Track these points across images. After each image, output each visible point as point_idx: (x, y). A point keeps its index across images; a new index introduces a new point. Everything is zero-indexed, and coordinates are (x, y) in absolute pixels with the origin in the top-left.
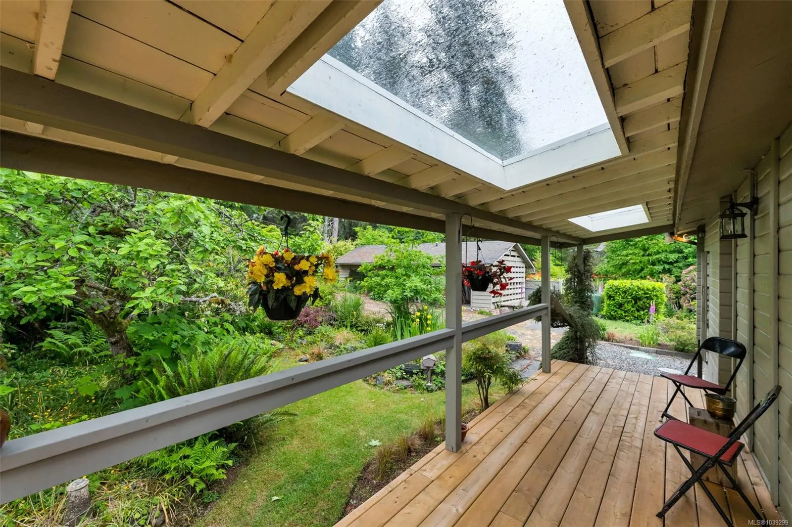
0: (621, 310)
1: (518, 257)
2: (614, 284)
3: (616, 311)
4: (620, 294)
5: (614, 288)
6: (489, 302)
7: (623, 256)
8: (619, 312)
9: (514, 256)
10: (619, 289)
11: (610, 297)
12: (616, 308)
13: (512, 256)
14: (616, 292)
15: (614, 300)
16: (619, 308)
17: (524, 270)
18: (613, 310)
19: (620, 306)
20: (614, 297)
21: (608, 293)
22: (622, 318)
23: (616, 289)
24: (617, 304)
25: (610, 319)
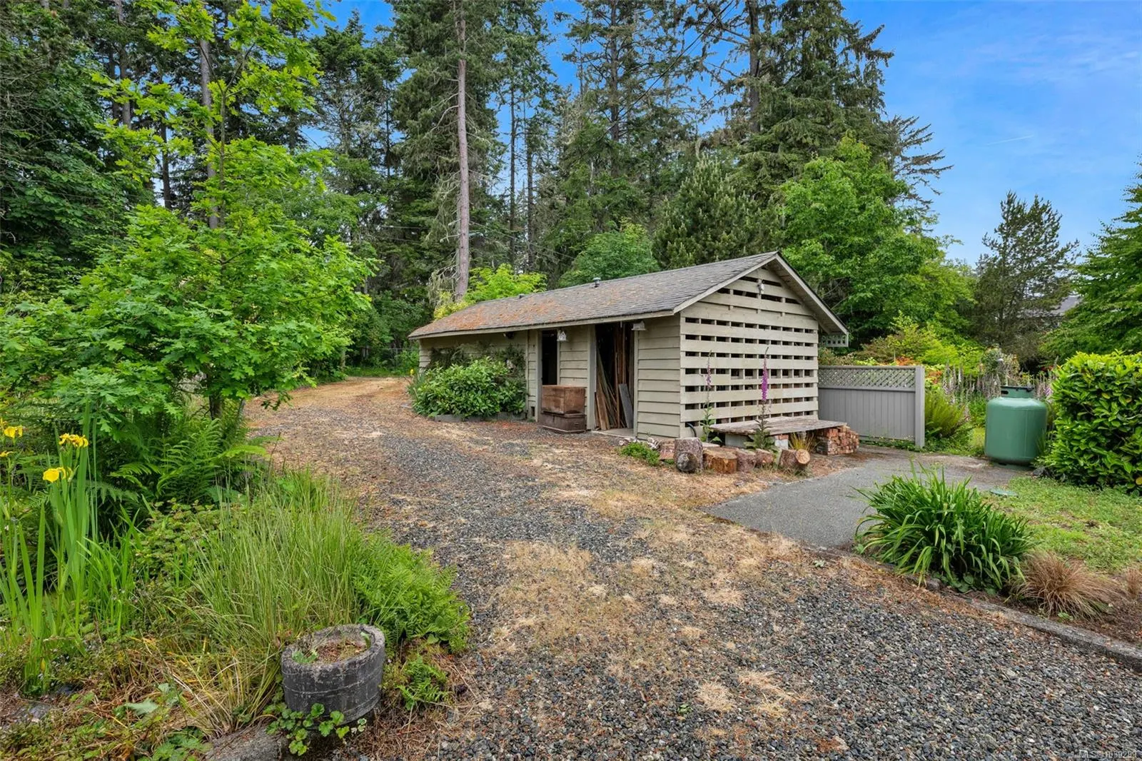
0: (1118, 452)
1: (788, 301)
2: (1090, 362)
3: (1096, 457)
4: (1116, 399)
5: (1088, 377)
6: (669, 420)
7: (1128, 299)
8: (1111, 459)
9: (778, 299)
10: (1110, 380)
11: (1073, 409)
12: (1099, 445)
13: (764, 297)
14: (1099, 392)
15: (1089, 418)
16: (1109, 447)
17: (813, 338)
18: (1085, 452)
19: (1115, 439)
20: (1088, 408)
21: (1066, 396)
22: (1123, 482)
23: (1098, 379)
24: (1103, 433)
25: (1077, 481)
